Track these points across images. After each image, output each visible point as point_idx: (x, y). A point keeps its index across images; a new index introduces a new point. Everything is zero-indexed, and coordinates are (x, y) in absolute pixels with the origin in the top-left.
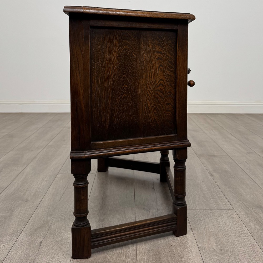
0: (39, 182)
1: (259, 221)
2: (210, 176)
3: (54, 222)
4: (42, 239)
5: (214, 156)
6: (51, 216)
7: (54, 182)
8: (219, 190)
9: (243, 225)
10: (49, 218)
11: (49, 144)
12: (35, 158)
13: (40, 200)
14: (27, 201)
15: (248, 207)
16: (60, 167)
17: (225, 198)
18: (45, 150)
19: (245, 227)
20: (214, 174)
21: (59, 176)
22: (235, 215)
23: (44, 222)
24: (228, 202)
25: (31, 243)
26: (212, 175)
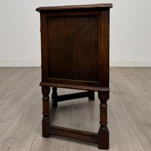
0: (13, 110)
1: (146, 134)
2: (119, 106)
3: (19, 134)
4: (10, 145)
5: (123, 93)
6: (17, 131)
7: (23, 110)
8: (124, 114)
9: (136, 136)
10: (16, 132)
11: (23, 86)
12: (13, 95)
13: (12, 121)
14: (4, 122)
15: (140, 125)
16: (27, 101)
17: (127, 120)
18: (19, 90)
19: (137, 138)
20: (122, 104)
21: (26, 106)
22: (132, 130)
23: (13, 134)
24: (128, 122)
25: (3, 148)
26: (120, 105)
